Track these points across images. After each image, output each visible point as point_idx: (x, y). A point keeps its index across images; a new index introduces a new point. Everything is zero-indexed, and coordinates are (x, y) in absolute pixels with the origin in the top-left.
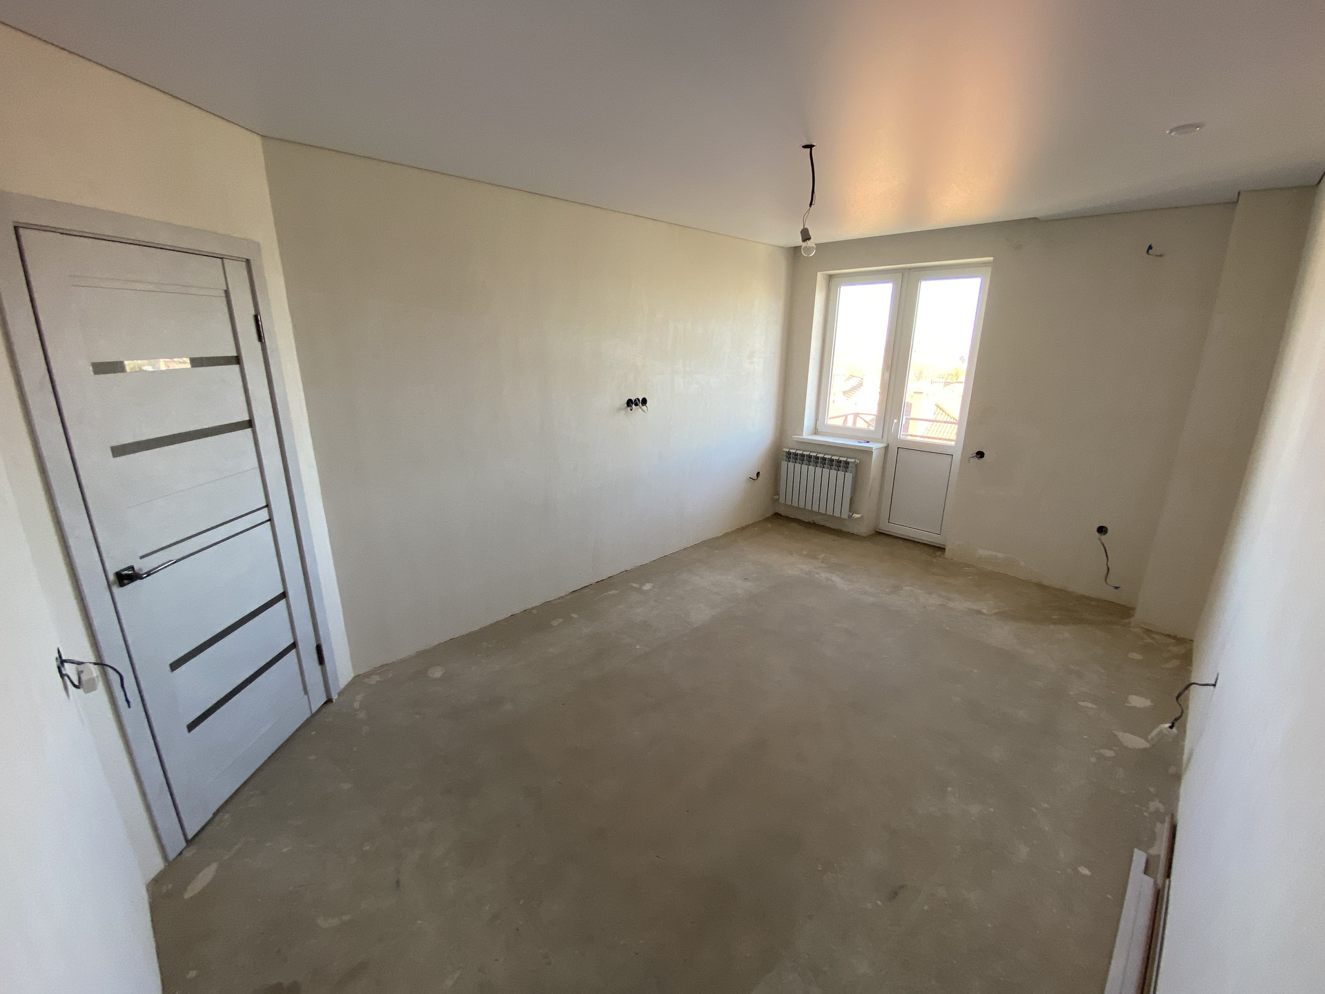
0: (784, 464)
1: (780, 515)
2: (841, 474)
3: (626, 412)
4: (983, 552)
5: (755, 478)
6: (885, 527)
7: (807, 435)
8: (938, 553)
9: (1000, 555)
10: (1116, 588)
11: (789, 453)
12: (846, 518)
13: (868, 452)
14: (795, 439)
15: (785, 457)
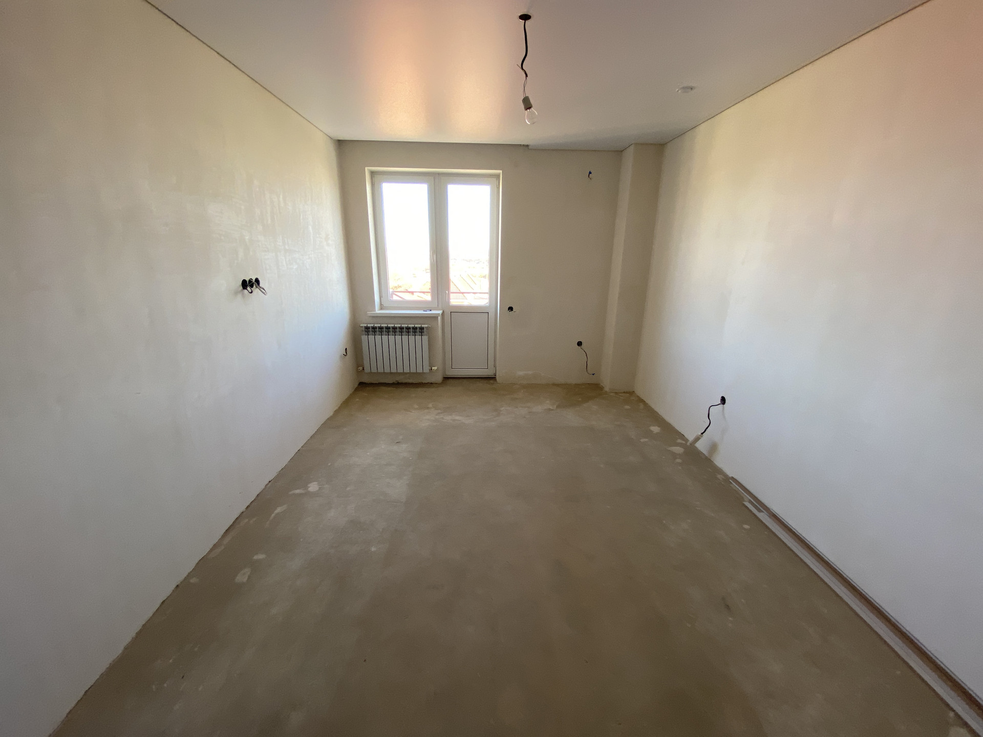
0: (364, 338)
1: (365, 383)
2: (418, 338)
3: (243, 295)
4: (521, 373)
5: (345, 354)
6: (451, 373)
7: (378, 311)
8: (492, 381)
9: (530, 372)
10: (593, 374)
11: (367, 328)
12: (428, 371)
13: (435, 318)
14: (369, 315)
15: (364, 333)
